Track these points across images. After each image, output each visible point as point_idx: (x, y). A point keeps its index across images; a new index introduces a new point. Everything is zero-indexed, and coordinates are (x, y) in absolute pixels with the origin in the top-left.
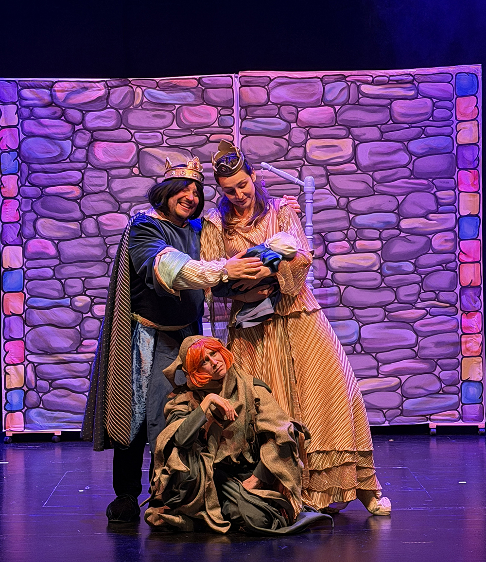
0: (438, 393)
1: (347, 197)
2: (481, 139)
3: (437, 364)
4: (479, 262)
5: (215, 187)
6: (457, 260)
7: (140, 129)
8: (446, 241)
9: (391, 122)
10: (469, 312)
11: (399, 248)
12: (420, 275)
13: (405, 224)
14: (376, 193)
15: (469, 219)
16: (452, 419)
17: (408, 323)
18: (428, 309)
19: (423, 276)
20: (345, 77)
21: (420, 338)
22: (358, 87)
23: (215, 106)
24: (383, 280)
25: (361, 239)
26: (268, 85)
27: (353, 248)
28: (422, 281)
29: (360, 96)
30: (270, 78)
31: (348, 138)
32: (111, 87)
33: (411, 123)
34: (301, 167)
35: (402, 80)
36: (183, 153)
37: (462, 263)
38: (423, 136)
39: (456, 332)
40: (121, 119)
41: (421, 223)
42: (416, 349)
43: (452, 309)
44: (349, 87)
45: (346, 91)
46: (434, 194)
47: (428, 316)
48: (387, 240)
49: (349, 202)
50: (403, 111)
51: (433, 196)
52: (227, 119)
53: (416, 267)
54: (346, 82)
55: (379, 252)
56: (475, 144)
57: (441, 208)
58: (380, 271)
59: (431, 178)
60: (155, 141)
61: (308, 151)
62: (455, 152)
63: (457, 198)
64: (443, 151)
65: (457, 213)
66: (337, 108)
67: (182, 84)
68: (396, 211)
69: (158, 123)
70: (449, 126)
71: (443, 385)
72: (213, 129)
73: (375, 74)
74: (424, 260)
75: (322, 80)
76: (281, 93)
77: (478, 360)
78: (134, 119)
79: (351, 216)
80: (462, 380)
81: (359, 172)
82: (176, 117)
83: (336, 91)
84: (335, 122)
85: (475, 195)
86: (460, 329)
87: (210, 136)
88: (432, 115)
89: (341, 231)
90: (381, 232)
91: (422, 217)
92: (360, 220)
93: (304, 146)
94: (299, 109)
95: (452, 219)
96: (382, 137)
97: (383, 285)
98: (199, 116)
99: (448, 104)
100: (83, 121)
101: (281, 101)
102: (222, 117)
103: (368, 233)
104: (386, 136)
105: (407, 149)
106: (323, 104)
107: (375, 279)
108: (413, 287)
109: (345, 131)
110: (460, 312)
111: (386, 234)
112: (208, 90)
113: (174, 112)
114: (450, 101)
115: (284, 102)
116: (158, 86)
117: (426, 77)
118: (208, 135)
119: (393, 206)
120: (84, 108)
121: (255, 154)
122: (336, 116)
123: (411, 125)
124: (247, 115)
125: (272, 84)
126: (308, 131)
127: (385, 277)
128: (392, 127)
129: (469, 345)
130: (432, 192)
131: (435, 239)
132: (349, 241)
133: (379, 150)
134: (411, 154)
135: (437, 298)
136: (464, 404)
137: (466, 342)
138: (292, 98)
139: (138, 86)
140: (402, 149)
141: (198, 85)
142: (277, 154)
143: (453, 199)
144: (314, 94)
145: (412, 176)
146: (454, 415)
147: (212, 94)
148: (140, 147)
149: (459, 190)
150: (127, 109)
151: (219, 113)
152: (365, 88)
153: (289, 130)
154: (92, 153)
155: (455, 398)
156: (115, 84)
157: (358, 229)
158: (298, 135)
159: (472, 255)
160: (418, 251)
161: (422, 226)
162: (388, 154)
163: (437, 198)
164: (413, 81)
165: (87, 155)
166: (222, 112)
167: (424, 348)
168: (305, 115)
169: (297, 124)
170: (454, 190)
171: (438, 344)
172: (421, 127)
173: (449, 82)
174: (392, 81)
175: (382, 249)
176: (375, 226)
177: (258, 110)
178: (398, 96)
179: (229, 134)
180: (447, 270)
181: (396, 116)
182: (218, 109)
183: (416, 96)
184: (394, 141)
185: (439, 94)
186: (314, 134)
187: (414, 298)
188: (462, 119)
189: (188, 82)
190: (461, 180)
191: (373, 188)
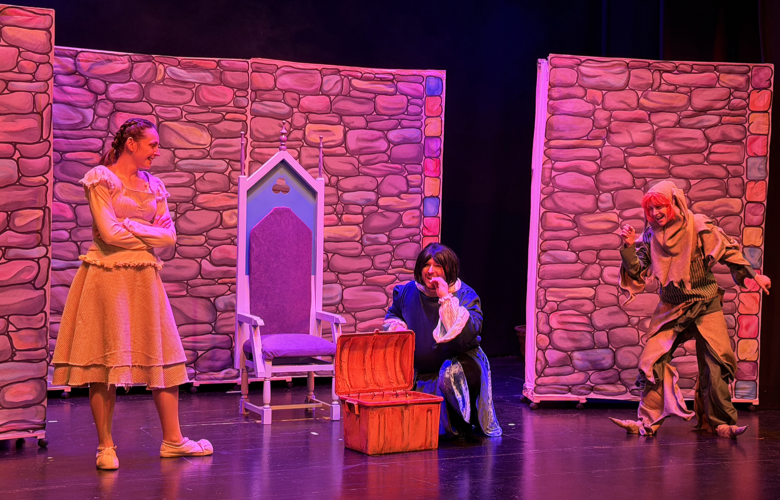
1: (337, 176)
2: (443, 133)
4: (437, 236)
5: (227, 161)
6: (421, 234)
7: (161, 103)
8: (413, 217)
9: (375, 113)
11: (376, 222)
12: (392, 246)
13: (382, 201)
14: (361, 174)
15: (429, 200)
17: (381, 287)
18: (397, 275)
19: (394, 246)
20: (340, 71)
22: (350, 81)
23: (230, 87)
24: (363, 249)
25: (347, 213)
26: (276, 72)
27: (340, 221)
28: (394, 251)
29: (351, 89)
30: (277, 67)
31: (340, 124)
32: (134, 61)
34: (301, 148)
35: (384, 78)
36: (200, 128)
37: (424, 236)
38: (399, 127)
40: (143, 93)
41: (395, 202)
44: (343, 80)
45: (339, 84)
46: (406, 177)
47: (397, 281)
48: (368, 215)
49: (338, 180)
50: (385, 105)
51: (404, 179)
52: (242, 100)
53: (389, 238)
54: (340, 75)
55: (361, 225)
56: (438, 137)
57: (411, 190)
58: (361, 242)
59: (404, 163)
60: (174, 115)
61: (306, 134)
62: (423, 142)
63: (422, 182)
64: (414, 141)
65: (423, 194)
66: (332, 98)
67: (202, 65)
68: (376, 190)
69: (178, 99)
70: (420, 120)
72: (228, 108)
73: (364, 71)
74: (396, 233)
75: (320, 71)
76: (286, 81)
78: (156, 93)
79: (340, 193)
81: (348, 155)
82: (195, 95)
83: (331, 82)
84: (330, 110)
85: (436, 180)
87: (226, 114)
88: (407, 110)
89: (330, 205)
90: (363, 208)
91: (396, 196)
92: (347, 196)
93: (303, 129)
94: (301, 96)
95: (419, 199)
96: (367, 126)
97: (363, 254)
98: (217, 96)
99: (419, 101)
100: (106, 92)
101: (286, 87)
102: (238, 98)
103: (353, 208)
104: (371, 125)
105: (386, 137)
106: (321, 93)
107: (357, 248)
108: (385, 256)
109: (337, 119)
111: (367, 209)
112: (226, 72)
113: (194, 90)
114: (421, 99)
115: (289, 89)
116: (179, 64)
117: (404, 77)
118: (224, 113)
119: (373, 186)
120: (107, 80)
121: (261, 133)
122: (331, 105)
123: (391, 117)
124: (256, 98)
125: (279, 72)
126: (307, 116)
127: (365, 246)
128: (375, 118)
130: (404, 175)
131: (405, 215)
132: (337, 215)
133: (365, 136)
134: (389, 142)
135: (404, 266)
138: (296, 86)
139: (161, 63)
140: (382, 137)
143: (420, 182)
144: (314, 84)
145: (390, 161)
147: (229, 76)
148: (160, 120)
149: (424, 174)
150: (149, 83)
151: (235, 94)
152: (355, 83)
153: (291, 114)
154: (113, 123)
156: (139, 59)
157: (345, 204)
158: (299, 119)
159: (433, 230)
160: (390, 226)
161: (395, 204)
162: (372, 141)
163: (408, 181)
164: (393, 80)
165: (109, 124)
166: (238, 94)
168: (306, 102)
169: (298, 110)
170: (421, 175)
172: (397, 120)
173: (421, 83)
174: (377, 78)
175: (363, 222)
176: (358, 202)
177: (265, 94)
178: (381, 91)
179: (243, 114)
180: (413, 242)
181: (379, 108)
182: (234, 91)
183: (395, 93)
184: (376, 130)
185: (413, 92)
186: (312, 119)
187: (387, 265)
188: (429, 115)
189: (207, 64)
190: (426, 166)
191: (358, 169)
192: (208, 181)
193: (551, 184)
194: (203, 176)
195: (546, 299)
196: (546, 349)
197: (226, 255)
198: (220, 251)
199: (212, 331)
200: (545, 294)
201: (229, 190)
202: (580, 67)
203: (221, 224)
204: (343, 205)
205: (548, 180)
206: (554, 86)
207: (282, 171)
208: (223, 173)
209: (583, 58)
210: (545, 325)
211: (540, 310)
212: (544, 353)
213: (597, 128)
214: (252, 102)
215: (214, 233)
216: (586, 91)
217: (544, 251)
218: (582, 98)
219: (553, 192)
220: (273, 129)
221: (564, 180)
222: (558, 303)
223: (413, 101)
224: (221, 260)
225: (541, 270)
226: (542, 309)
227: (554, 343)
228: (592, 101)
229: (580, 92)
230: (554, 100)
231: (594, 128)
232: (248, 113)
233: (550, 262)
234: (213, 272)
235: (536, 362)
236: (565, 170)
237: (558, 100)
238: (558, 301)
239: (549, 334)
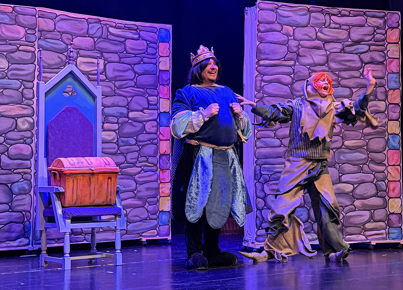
0: (146, 219)
2: (171, 68)
3: (147, 201)
4: (169, 140)
5: (21, 81)
6: (158, 138)
8: (153, 126)
9: (125, 52)
10: (164, 169)
11: (128, 129)
12: (139, 146)
13: (131, 115)
14: (116, 95)
15: (164, 114)
16: (153, 235)
17: (131, 176)
18: (143, 167)
19: (140, 147)
20: (101, 21)
21: (138, 185)
22: (108, 28)
23: (23, 27)
24: (118, 149)
25: (107, 123)
26: (55, 19)
27: (103, 128)
28: (140, 150)
29: (109, 34)
30: (57, 15)
31: (101, 58)
33: (136, 54)
35: (131, 28)
37: (161, 140)
38: (142, 63)
39: (157, 181)
41: (140, 115)
42: (135, 192)
43: (155, 168)
44: (102, 27)
45: (101, 29)
46: (147, 98)
47: (143, 172)
48: (122, 124)
50: (132, 46)
51: (146, 99)
52: (31, 36)
53: (137, 141)
54: (101, 24)
55: (117, 131)
56: (168, 71)
57: (150, 107)
58: (117, 143)
59: (145, 88)
61: (78, 64)
62: (158, 74)
63: (158, 102)
64: (152, 73)
65: (158, 110)
66: (96, 39)
67: (1, 9)
68: (127, 107)
70: (155, 58)
71: (150, 214)
72: (22, 42)
73: (117, 22)
74: (141, 137)
75: (87, 20)
76: (63, 26)
77: (168, 199)
79: (102, 108)
80: (159, 211)
81: (107, 80)
83: (95, 28)
84: (94, 48)
85: (167, 101)
86: (159, 180)
87: (19, 46)
88: (147, 51)
90: (118, 119)
91: (140, 111)
92: (107, 110)
93: (76, 61)
94: (74, 37)
95: (156, 113)
96: (120, 61)
97: (119, 152)
98: (12, 32)
99: (155, 46)
101: (62, 30)
102: (28, 35)
103: (111, 119)
104: (123, 60)
105: (133, 69)
106: (87, 36)
107: (114, 148)
108: (134, 154)
109: (99, 54)
110: (159, 170)
111: (121, 120)
112: (20, 15)
114: (156, 44)
115: (65, 31)
117: (144, 28)
118: (18, 46)
119: (125, 103)
122: (95, 44)
123: (136, 55)
124: (41, 36)
125: (57, 19)
126: (78, 51)
127: (120, 147)
128: (125, 55)
129: (163, 190)
130: (146, 97)
131: (147, 125)
133: (119, 68)
134: (135, 73)
135: (147, 161)
136: (160, 226)
137: (162, 188)
138: (70, 29)
140: (130, 69)
141: (13, 11)
142: (59, 64)
143: (156, 102)
144: (82, 29)
145: (136, 86)
146: (155, 232)
147: (21, 18)
149: (159, 97)
151: (26, 32)
152: (111, 30)
153: (67, 49)
155: (155, 222)
157: (106, 116)
159: (165, 135)
160: (138, 132)
161: (140, 117)
162: (123, 71)
163: (148, 100)
164: (137, 29)
166: (29, 32)
167: (140, 191)
168: (77, 41)
170: (157, 96)
171: (148, 189)
172: (141, 57)
173: (155, 33)
174: (126, 27)
175: (118, 129)
176: (115, 115)
177: (48, 34)
178: (129, 37)
179: (32, 47)
180: (153, 144)
181: (127, 49)
182: (25, 29)
183: (138, 38)
184: (126, 64)
185: (151, 39)
186: (82, 54)
187: (135, 160)
188: (162, 55)
189: (6, 8)
190: (160, 90)
191: (114, 91)
192: (6, 95)
193: (261, 92)
194: (2, 92)
195: (261, 173)
196: (263, 209)
197: (20, 152)
198: (15, 149)
199: (9, 210)
200: (260, 169)
201: (22, 103)
202: (278, 10)
203: (16, 128)
204: (104, 116)
205: (259, 88)
206: (261, 23)
207: (70, 80)
208: (17, 90)
209: (280, 4)
210: (261, 192)
211: (257, 181)
212: (261, 212)
213: (290, 52)
214: (39, 39)
215: (10, 135)
216: (282, 26)
217: (258, 139)
218: (280, 32)
219: (263, 97)
220: (54, 59)
221: (270, 88)
222: (269, 176)
223: (150, 45)
224: (15, 155)
225: (257, 152)
226: (258, 180)
227: (268, 205)
228: (287, 33)
229: (278, 27)
230: (261, 32)
231: (288, 52)
232: (36, 46)
233: (262, 146)
234: (10, 164)
235: (256, 218)
236: (270, 82)
237: (264, 33)
238: (269, 175)
239: (264, 198)
